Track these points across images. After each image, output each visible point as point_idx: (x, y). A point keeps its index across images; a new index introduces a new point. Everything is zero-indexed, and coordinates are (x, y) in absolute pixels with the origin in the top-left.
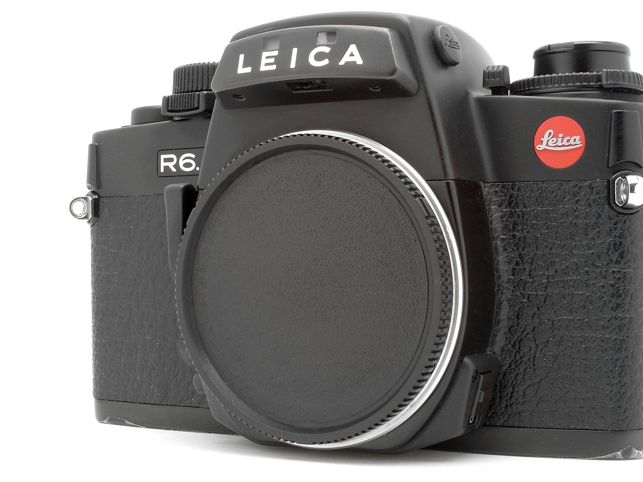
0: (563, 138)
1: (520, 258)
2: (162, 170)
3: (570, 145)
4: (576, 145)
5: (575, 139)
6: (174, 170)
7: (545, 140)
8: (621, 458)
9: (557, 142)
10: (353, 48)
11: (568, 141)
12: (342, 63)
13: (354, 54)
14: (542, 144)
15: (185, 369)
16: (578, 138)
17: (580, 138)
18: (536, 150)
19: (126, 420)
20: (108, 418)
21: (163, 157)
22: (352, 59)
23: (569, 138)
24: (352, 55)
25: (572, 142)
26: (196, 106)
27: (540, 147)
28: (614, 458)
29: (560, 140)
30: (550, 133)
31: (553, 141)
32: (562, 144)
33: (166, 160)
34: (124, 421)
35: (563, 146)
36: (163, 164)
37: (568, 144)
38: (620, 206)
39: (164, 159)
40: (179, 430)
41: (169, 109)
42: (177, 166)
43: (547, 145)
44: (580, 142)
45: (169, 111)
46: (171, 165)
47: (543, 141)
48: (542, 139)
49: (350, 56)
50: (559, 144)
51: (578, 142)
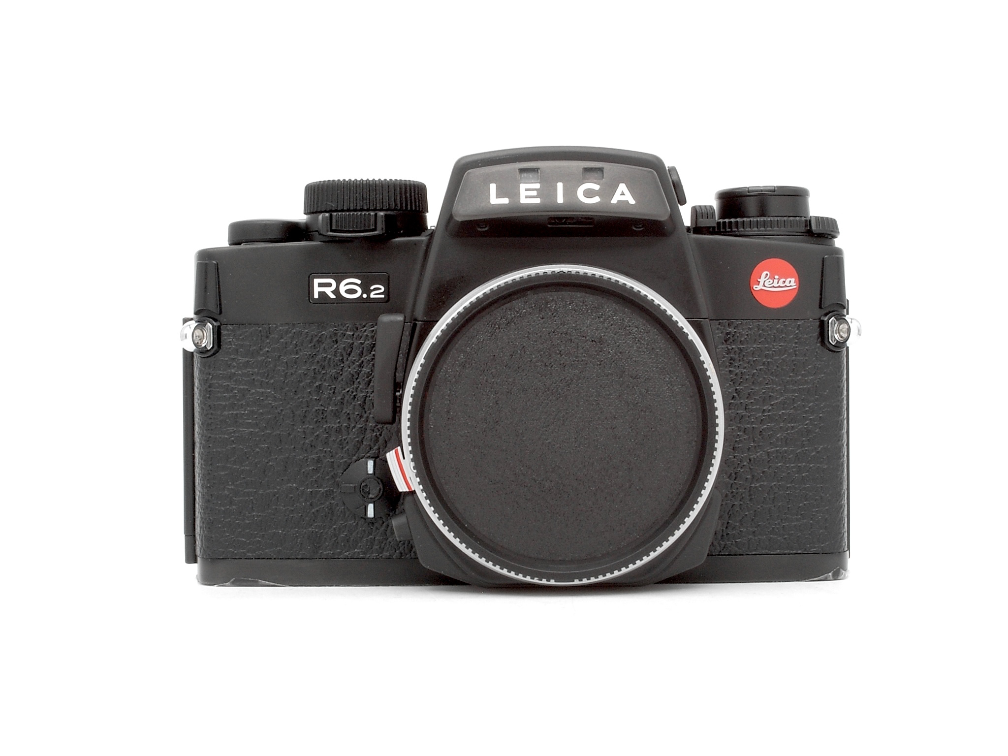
0: (779, 280)
1: (736, 393)
2: (316, 296)
3: (786, 286)
4: (791, 286)
5: (790, 281)
6: (333, 296)
7: (762, 280)
8: (831, 578)
9: (773, 283)
10: (622, 187)
11: (784, 282)
12: (614, 201)
13: (625, 193)
14: (758, 285)
15: (346, 517)
16: (793, 280)
17: (795, 281)
18: (752, 290)
19: (260, 580)
20: (232, 580)
21: (317, 281)
22: (623, 198)
23: (784, 280)
24: (623, 194)
25: (787, 283)
26: (372, 227)
27: (757, 288)
28: (825, 579)
29: (776, 281)
30: (767, 274)
31: (769, 282)
32: (778, 285)
33: (320, 285)
34: (258, 581)
35: (779, 287)
36: (317, 290)
37: (784, 285)
38: (833, 344)
39: (319, 283)
40: (336, 586)
41: (334, 228)
42: (336, 292)
43: (764, 286)
44: (795, 284)
45: (332, 231)
46: (329, 291)
47: (759, 282)
48: (759, 280)
49: (621, 195)
50: (776, 285)
51: (793, 283)
